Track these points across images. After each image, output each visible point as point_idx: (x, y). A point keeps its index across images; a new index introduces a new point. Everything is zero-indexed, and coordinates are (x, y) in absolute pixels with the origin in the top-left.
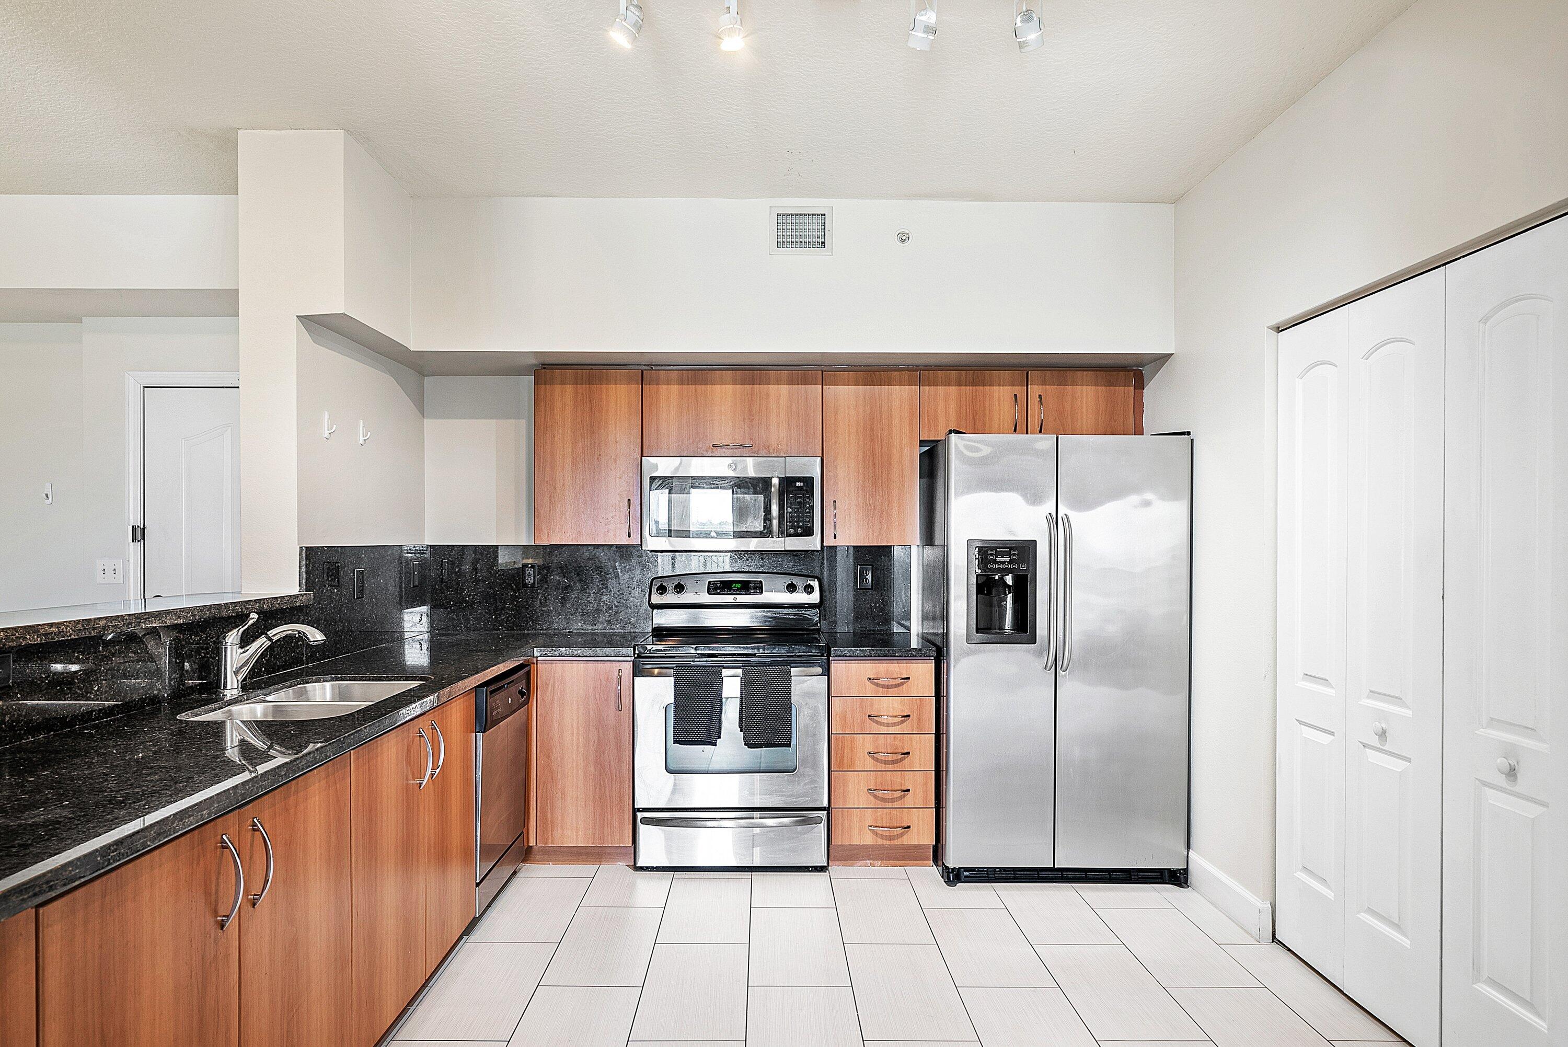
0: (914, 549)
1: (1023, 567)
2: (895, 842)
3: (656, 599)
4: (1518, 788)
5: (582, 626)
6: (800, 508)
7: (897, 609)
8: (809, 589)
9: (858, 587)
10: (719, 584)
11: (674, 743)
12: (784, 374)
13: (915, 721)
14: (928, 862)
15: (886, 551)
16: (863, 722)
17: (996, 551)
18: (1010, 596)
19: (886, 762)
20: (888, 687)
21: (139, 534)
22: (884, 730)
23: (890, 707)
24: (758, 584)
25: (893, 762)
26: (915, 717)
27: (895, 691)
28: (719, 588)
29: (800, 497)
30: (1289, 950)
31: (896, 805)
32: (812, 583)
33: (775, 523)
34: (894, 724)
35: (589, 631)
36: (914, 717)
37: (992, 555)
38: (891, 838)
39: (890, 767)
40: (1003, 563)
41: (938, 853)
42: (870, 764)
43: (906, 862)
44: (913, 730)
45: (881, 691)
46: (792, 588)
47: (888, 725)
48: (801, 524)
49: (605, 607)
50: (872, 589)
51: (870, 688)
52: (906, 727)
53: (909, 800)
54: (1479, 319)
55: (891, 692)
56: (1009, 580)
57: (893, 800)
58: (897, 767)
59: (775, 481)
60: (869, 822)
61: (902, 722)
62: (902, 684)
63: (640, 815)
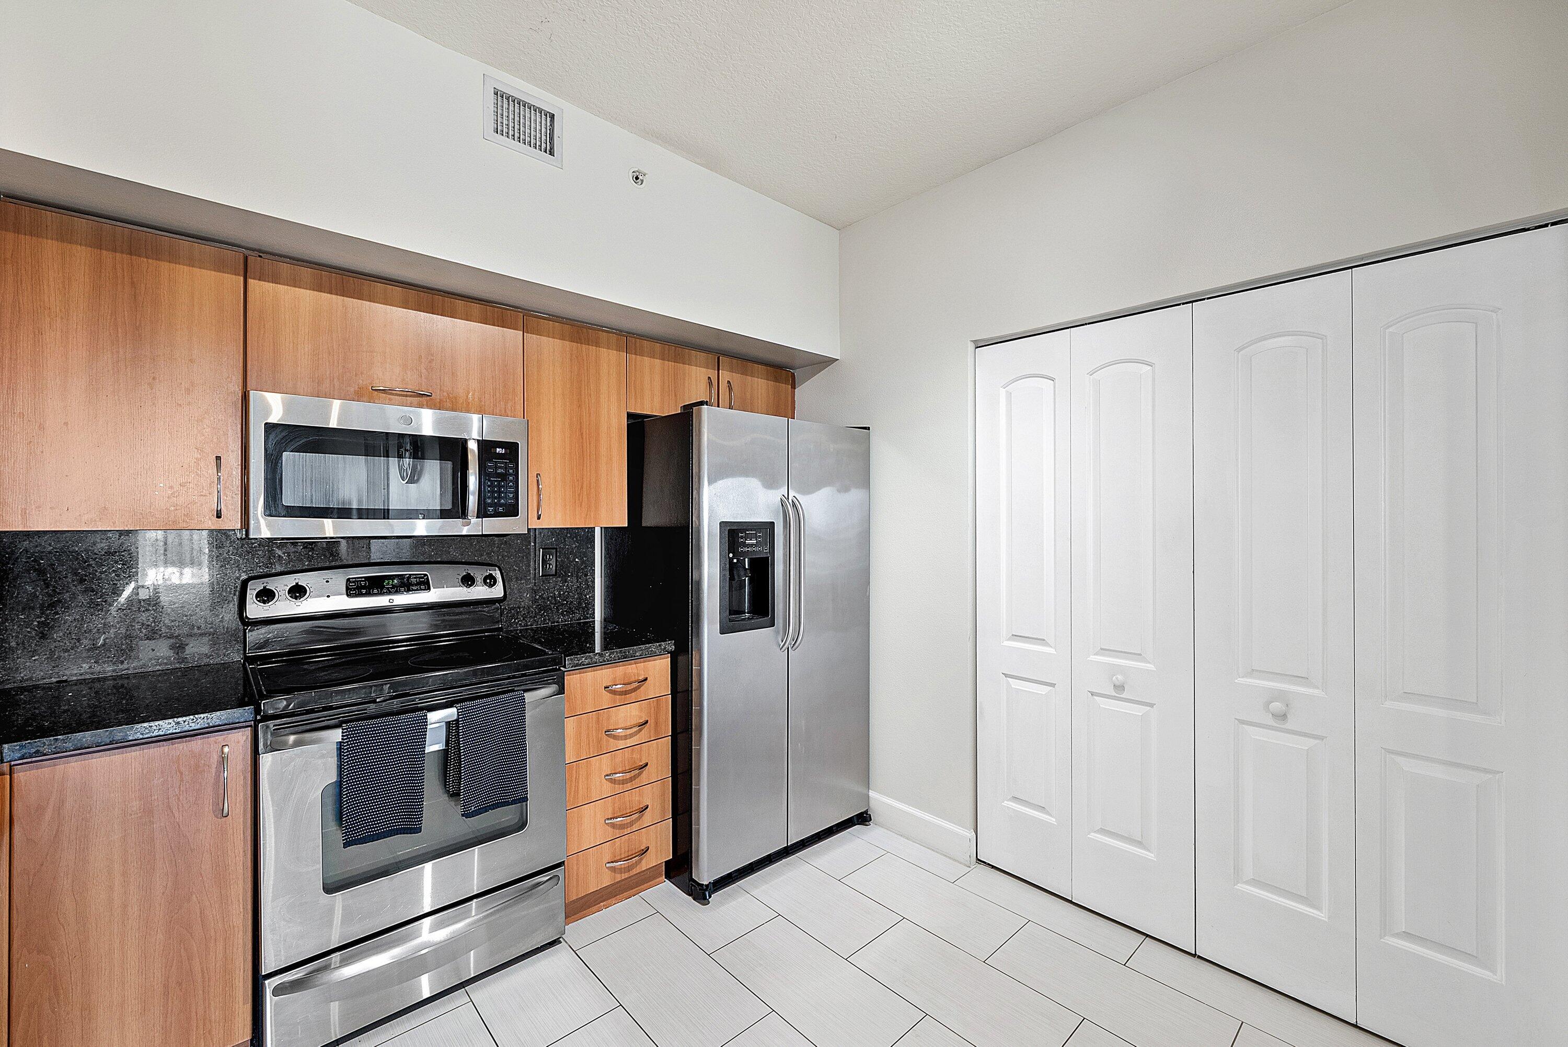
1: (766, 550)
2: (634, 872)
4: (1288, 725)
5: (90, 667)
6: (502, 481)
8: (490, 581)
9: (541, 575)
10: (363, 581)
11: (344, 848)
12: (476, 308)
13: (653, 725)
14: (660, 879)
16: (599, 741)
17: (746, 533)
19: (623, 782)
20: (625, 693)
22: (621, 744)
23: (630, 714)
24: (423, 578)
25: (632, 779)
26: (653, 721)
27: (633, 696)
28: (364, 587)
29: (501, 468)
30: (993, 867)
31: (635, 828)
32: (493, 573)
33: (473, 499)
34: (631, 736)
35: (110, 674)
36: (651, 722)
37: (742, 537)
38: (629, 869)
39: (629, 786)
40: (752, 545)
42: (607, 788)
43: (639, 888)
44: (650, 737)
45: (617, 699)
46: (468, 581)
47: (626, 737)
48: (502, 501)
49: (144, 631)
50: (555, 575)
51: (606, 698)
52: (644, 735)
53: (648, 818)
54: (1235, 349)
55: (628, 698)
57: (631, 824)
58: (636, 783)
59: (473, 446)
60: (607, 858)
61: (640, 731)
62: (639, 687)
63: (270, 983)
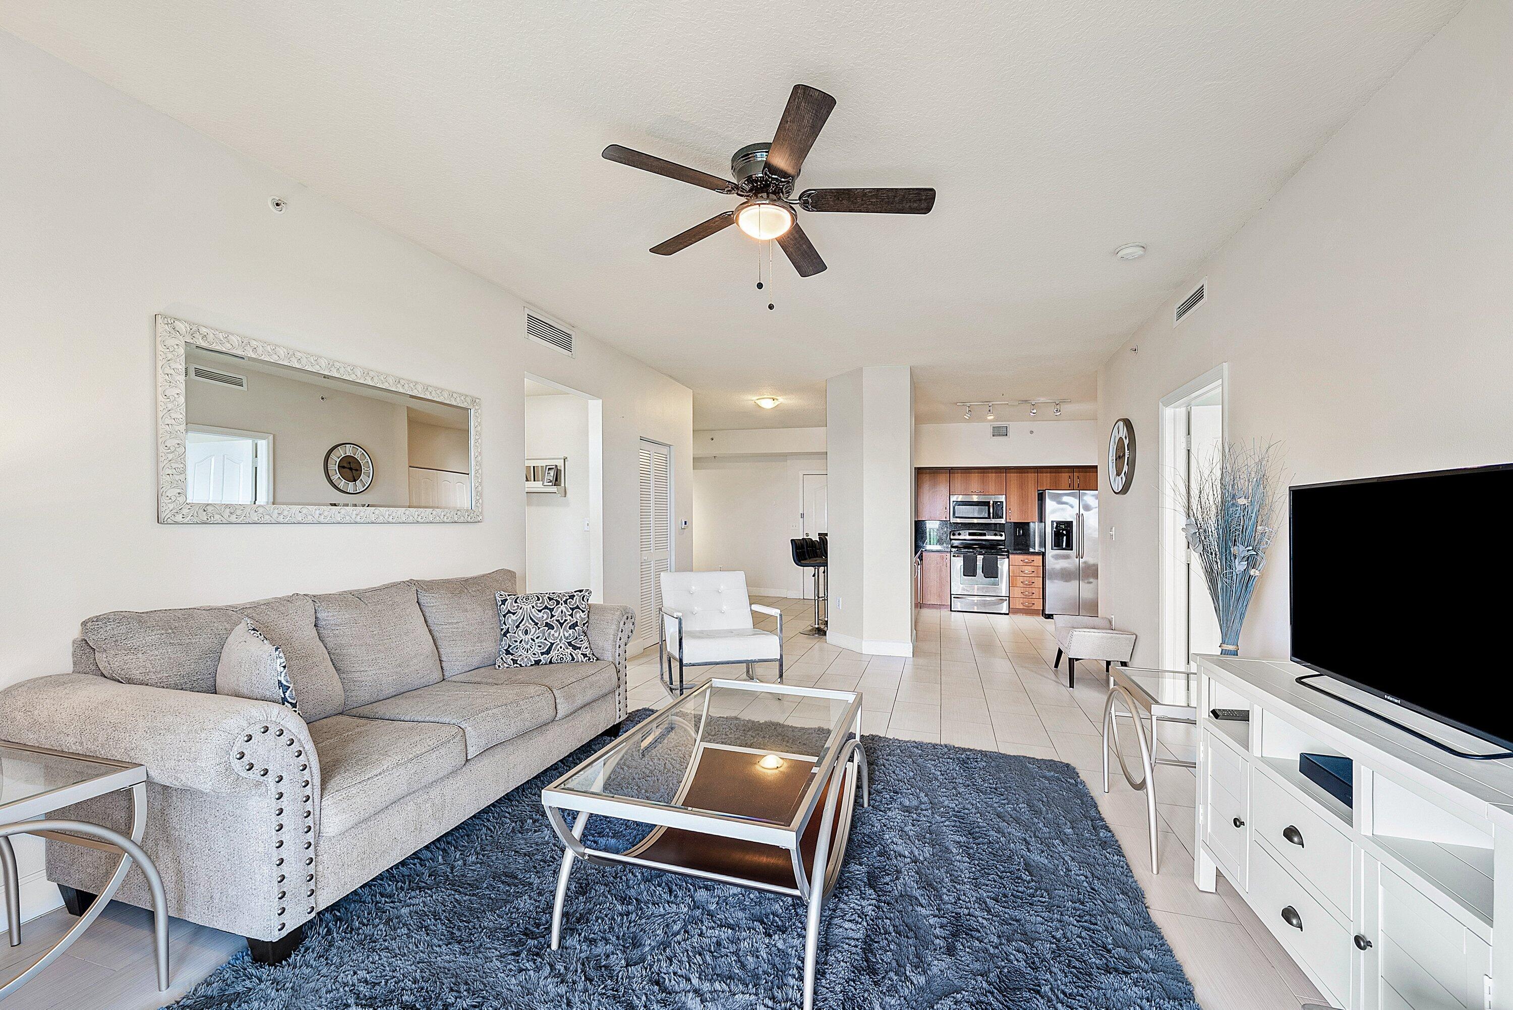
0: (1036, 523)
1: (1069, 528)
3: (952, 537)
7: (1032, 543)
9: (1018, 535)
10: (972, 533)
11: (964, 576)
12: (994, 471)
13: (1036, 573)
14: (1040, 613)
15: (1028, 524)
16: (1020, 573)
17: (1061, 524)
18: (1065, 537)
19: (1027, 585)
21: (802, 516)
22: (1027, 575)
23: (1028, 569)
24: (985, 533)
27: (1030, 564)
28: (973, 535)
32: (1002, 533)
33: (991, 515)
34: (1030, 574)
37: (1059, 525)
38: (1029, 607)
40: (1063, 527)
41: (1043, 610)
42: (1022, 585)
43: (1033, 613)
44: (1035, 576)
45: (1025, 564)
46: (995, 535)
48: (999, 515)
50: (1023, 535)
51: (1022, 563)
52: (1033, 575)
53: (1034, 596)
55: (1028, 564)
56: (1064, 532)
57: (1029, 596)
58: (1030, 586)
59: (991, 502)
60: (1022, 602)
61: (1032, 573)
62: (1032, 562)
63: (953, 596)
